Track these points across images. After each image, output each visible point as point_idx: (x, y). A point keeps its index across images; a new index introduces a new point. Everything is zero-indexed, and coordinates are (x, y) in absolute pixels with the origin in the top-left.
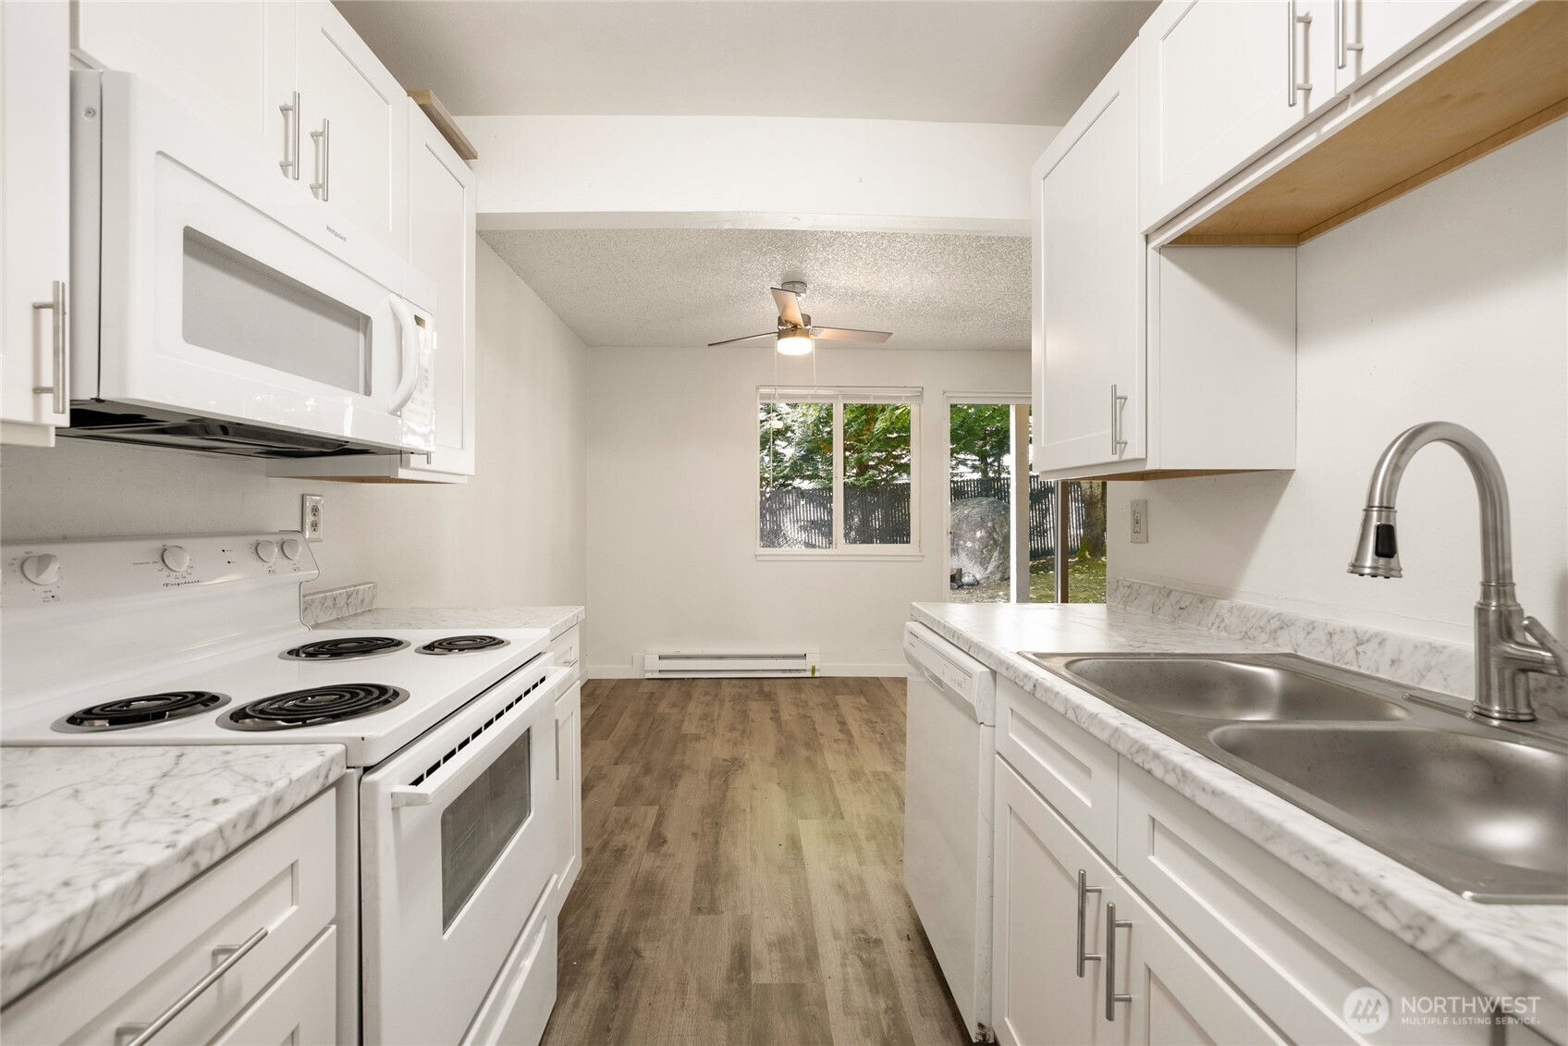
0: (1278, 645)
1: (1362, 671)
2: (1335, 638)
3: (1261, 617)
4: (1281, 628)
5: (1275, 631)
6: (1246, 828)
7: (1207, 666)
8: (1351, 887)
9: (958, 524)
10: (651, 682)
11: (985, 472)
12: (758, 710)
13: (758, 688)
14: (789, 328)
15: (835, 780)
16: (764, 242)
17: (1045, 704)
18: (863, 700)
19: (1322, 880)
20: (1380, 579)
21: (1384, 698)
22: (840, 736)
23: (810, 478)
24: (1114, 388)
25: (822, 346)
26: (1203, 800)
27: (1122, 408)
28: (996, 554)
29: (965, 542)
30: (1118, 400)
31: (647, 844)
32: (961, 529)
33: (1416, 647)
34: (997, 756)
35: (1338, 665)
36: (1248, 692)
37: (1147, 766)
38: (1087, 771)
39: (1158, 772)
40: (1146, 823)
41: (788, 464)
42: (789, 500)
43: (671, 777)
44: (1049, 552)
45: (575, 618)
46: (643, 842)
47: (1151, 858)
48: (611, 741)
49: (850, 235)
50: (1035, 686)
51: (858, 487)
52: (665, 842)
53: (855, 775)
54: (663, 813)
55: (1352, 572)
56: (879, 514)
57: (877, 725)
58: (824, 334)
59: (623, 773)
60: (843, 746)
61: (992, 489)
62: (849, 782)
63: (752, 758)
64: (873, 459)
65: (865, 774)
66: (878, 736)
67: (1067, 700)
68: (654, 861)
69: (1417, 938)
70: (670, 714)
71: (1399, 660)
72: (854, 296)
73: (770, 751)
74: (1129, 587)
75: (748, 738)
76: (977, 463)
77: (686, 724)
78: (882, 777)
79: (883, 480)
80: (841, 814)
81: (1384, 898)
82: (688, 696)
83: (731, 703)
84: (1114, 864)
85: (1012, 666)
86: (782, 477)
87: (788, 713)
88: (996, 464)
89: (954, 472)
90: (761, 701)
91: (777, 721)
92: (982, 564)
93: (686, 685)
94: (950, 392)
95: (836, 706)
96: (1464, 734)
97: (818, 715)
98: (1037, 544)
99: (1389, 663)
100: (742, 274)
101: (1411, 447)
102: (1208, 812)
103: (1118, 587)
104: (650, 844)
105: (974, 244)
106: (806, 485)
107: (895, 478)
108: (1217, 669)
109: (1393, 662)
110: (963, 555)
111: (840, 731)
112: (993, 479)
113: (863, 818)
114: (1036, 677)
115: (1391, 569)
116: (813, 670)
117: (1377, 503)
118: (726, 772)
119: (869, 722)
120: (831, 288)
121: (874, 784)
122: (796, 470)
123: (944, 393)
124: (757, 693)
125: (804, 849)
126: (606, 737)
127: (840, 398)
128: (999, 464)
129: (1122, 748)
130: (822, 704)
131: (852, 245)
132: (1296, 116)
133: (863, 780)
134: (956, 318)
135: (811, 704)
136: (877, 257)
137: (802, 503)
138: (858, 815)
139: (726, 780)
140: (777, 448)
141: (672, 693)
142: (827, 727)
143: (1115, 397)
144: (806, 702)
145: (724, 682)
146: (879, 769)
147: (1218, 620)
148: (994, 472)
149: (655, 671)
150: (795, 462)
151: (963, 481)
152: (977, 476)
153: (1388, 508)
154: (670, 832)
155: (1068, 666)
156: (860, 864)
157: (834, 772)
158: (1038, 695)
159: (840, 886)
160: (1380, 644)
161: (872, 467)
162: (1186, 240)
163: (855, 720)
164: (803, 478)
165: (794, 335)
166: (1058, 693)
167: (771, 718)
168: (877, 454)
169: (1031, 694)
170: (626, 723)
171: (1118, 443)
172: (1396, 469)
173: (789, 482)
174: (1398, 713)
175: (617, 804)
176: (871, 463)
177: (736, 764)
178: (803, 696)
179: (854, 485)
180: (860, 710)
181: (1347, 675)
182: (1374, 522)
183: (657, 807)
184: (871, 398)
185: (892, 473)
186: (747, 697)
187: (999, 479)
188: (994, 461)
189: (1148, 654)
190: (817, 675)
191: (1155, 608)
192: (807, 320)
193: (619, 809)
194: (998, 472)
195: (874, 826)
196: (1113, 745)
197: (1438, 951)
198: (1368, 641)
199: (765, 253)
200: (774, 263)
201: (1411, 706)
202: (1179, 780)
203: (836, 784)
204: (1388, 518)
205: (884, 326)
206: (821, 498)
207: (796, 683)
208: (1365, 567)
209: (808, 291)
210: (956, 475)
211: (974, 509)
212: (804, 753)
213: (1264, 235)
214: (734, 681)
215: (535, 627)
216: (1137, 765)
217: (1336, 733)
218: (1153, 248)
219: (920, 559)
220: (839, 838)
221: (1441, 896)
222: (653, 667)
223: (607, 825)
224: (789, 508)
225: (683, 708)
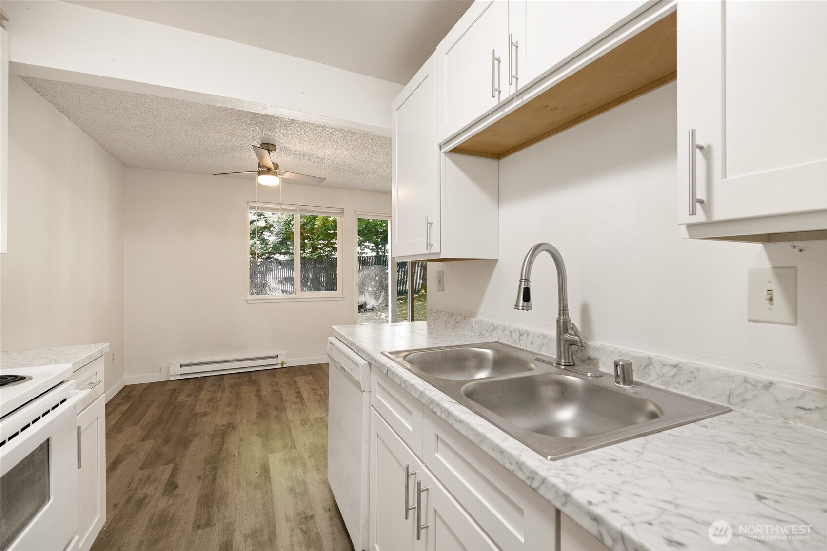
0: (493, 338)
1: (522, 347)
2: (512, 333)
3: (487, 325)
4: (494, 330)
5: (492, 331)
6: (472, 437)
7: (465, 351)
8: (509, 462)
9: (364, 279)
10: (174, 382)
11: (378, 253)
12: (247, 392)
13: (249, 377)
14: (266, 170)
15: (292, 426)
16: (248, 118)
17: (392, 379)
18: (311, 378)
19: (499, 460)
20: (525, 311)
21: (528, 360)
22: (296, 400)
23: (285, 254)
24: (427, 218)
25: (285, 181)
26: (456, 425)
27: (430, 228)
28: (383, 293)
29: (368, 288)
30: (428, 224)
31: (163, 491)
32: (365, 281)
33: (539, 336)
34: (372, 407)
35: (513, 345)
36: (480, 362)
37: (434, 410)
38: (410, 413)
39: (439, 413)
40: (434, 437)
41: (271, 246)
42: (273, 266)
43: (185, 443)
44: (406, 292)
45: (100, 353)
46: (160, 489)
47: (437, 455)
48: (140, 426)
49: (300, 122)
50: (387, 371)
51: (312, 259)
52: (177, 487)
53: (304, 422)
54: (177, 468)
55: (515, 308)
56: (323, 274)
57: (317, 391)
58: (287, 175)
59: (149, 445)
60: (298, 406)
61: (381, 261)
62: (300, 426)
63: (241, 421)
64: (320, 244)
65: (310, 420)
66: (318, 397)
67: (401, 378)
68: (168, 501)
69: (531, 482)
70: (187, 401)
71: (533, 342)
72: (304, 156)
73: (254, 414)
74: (436, 312)
75: (239, 409)
76: (374, 247)
77: (197, 406)
78: (319, 420)
79: (325, 255)
80: (295, 446)
81: (520, 465)
82: (201, 388)
83: (230, 389)
84: (422, 459)
85: (378, 361)
86: (267, 253)
87: (266, 391)
88: (383, 248)
89: (363, 252)
90: (249, 385)
91: (258, 397)
92: (376, 299)
93: (199, 382)
94: (358, 212)
95: (295, 383)
96: (553, 374)
97: (284, 390)
98: (401, 288)
99: (530, 343)
100: (235, 135)
101: (535, 254)
102: (458, 431)
103: (431, 312)
104: (165, 491)
105: (367, 137)
106: (282, 258)
107: (332, 255)
108: (469, 352)
109: (531, 342)
110: (367, 294)
111: (297, 397)
112: (381, 256)
113: (307, 446)
114: (388, 366)
115: (529, 307)
116: (283, 364)
117: (524, 278)
118: (223, 433)
119: (314, 390)
120: (290, 150)
121: (315, 425)
122: (276, 249)
123: (355, 212)
124: (247, 381)
125: (271, 471)
126: (136, 423)
127: (298, 211)
128: (385, 249)
129: (424, 401)
130: (287, 383)
131: (301, 128)
132: (494, 103)
133: (309, 423)
134: (359, 174)
135: (280, 383)
136: (316, 136)
137: (279, 268)
138: (305, 445)
139: (223, 438)
140: (264, 236)
141: (189, 388)
142: (289, 395)
143: (427, 223)
144: (278, 383)
145: (225, 376)
146: (318, 416)
147: (471, 327)
148: (382, 252)
149: (177, 375)
150: (275, 245)
151: (367, 257)
152: (374, 254)
153: (527, 280)
154: (181, 480)
155: (404, 357)
156: (304, 473)
157: (292, 422)
158: (389, 376)
159: (292, 489)
160: (527, 335)
161: (320, 248)
162: (456, 150)
163: (306, 390)
164: (281, 253)
165: (268, 174)
166: (397, 374)
167: (255, 395)
168: (322, 242)
169: (386, 374)
170: (153, 411)
171: (428, 245)
172: (530, 263)
173: (272, 256)
174: (533, 366)
175: (141, 468)
176: (319, 246)
177: (231, 427)
178: (276, 380)
179: (310, 258)
180: (309, 384)
181: (516, 350)
182: (523, 286)
183: (172, 465)
184: (316, 212)
185: (331, 252)
186: (240, 384)
187: (384, 256)
188: (382, 247)
189: (441, 347)
190: (285, 366)
191: (446, 322)
192: (276, 166)
193: (143, 471)
194: (384, 252)
195: (313, 449)
196: (420, 400)
197: (538, 488)
198: (523, 334)
199: (249, 125)
200: (255, 131)
201: (537, 362)
202: (447, 416)
203: (292, 429)
204: (527, 285)
205: (322, 174)
206: (289, 265)
207: (272, 372)
208: (519, 306)
209: (277, 150)
210: (363, 253)
211: (373, 270)
212: (274, 413)
213: (486, 153)
214: (232, 376)
215: (59, 363)
216: (430, 409)
217: (510, 380)
218: (443, 152)
219: (342, 299)
220: (292, 461)
221: (540, 461)
222: (175, 372)
223: (132, 484)
224: (272, 270)
225: (196, 396)
